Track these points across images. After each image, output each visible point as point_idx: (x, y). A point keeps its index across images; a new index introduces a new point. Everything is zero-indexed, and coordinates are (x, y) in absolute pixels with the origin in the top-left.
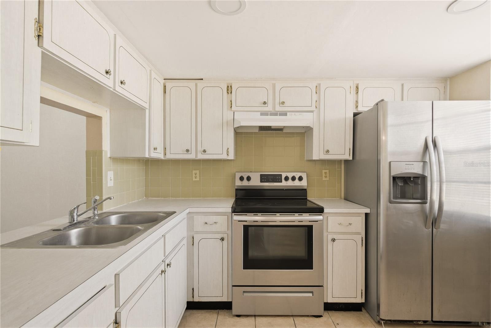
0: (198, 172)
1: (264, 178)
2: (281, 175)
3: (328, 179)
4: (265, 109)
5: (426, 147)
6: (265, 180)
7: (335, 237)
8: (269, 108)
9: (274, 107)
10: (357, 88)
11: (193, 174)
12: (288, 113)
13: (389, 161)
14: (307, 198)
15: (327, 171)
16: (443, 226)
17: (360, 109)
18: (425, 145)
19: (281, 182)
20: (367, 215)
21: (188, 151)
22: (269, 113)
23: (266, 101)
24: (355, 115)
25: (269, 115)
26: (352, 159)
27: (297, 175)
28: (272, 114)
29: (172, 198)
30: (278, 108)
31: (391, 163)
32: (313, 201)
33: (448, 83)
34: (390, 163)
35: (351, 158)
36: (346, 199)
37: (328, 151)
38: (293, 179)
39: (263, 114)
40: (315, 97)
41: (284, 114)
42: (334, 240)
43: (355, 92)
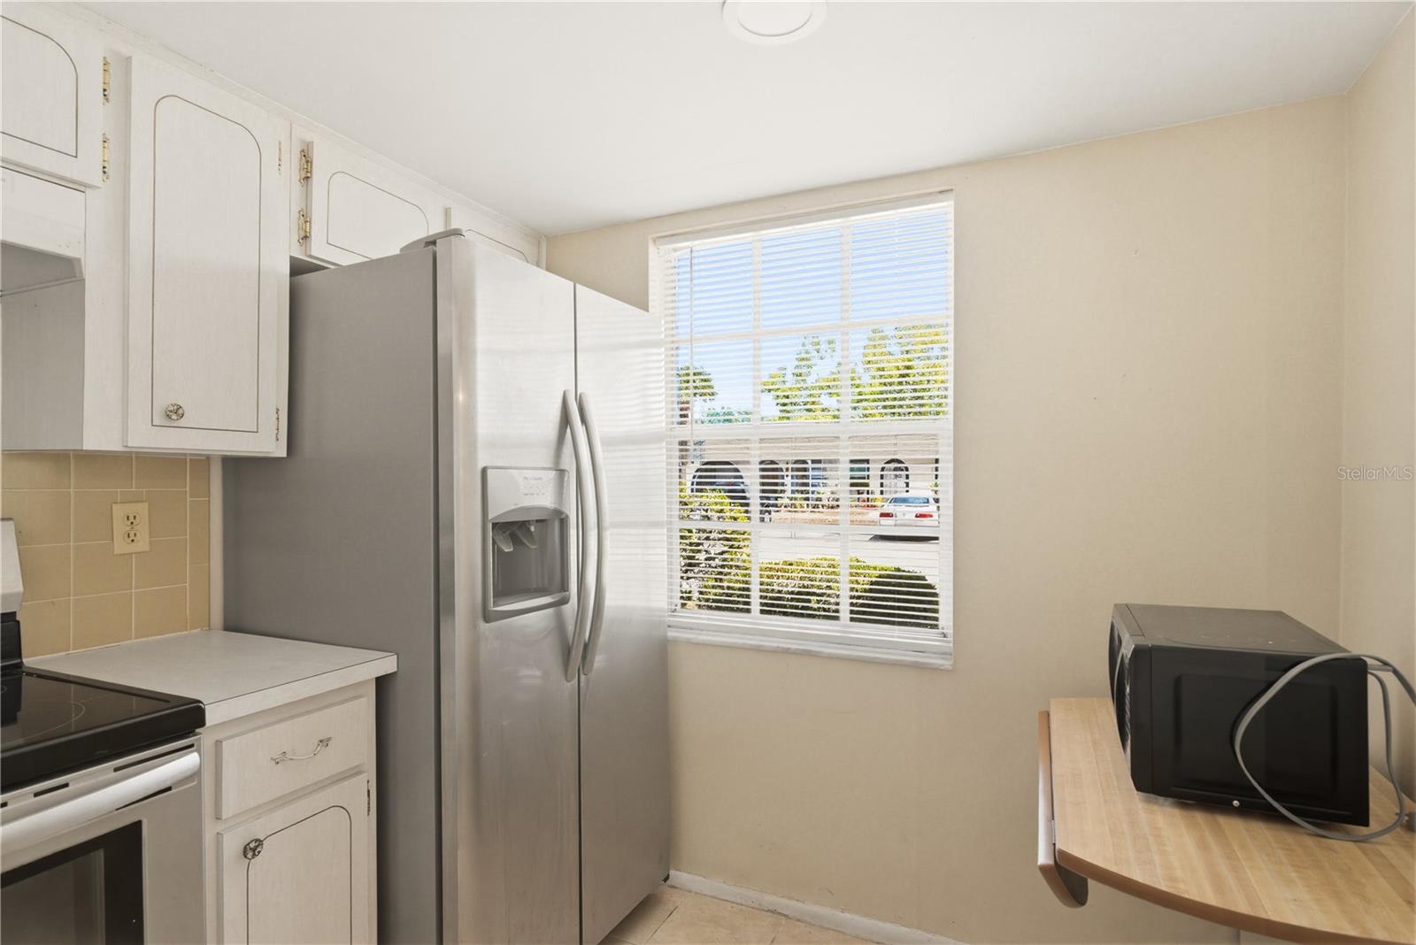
3: (143, 544)
5: (565, 420)
7: (258, 829)
10: (306, 157)
13: (481, 465)
14: (20, 665)
15: (142, 509)
16: (599, 661)
17: (320, 250)
18: (562, 417)
20: (382, 683)
24: (299, 269)
26: (285, 455)
31: (490, 473)
32: (60, 670)
33: (544, 245)
34: (484, 471)
35: (281, 452)
36: (234, 624)
37: (174, 413)
40: (97, 118)
42: (252, 850)
43: (296, 176)
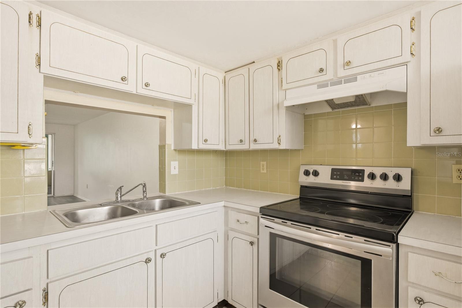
0: (265, 163)
1: (337, 174)
2: (364, 170)
4: (323, 78)
6: (338, 177)
7: (426, 296)
8: (329, 76)
9: (336, 72)
11: (261, 166)
12: (359, 77)
14: (412, 212)
19: (362, 180)
21: (241, 141)
22: (329, 82)
23: (324, 68)
25: (329, 86)
27: (391, 172)
28: (334, 84)
29: (245, 189)
30: (342, 73)
38: (384, 177)
39: (322, 85)
41: (352, 79)
